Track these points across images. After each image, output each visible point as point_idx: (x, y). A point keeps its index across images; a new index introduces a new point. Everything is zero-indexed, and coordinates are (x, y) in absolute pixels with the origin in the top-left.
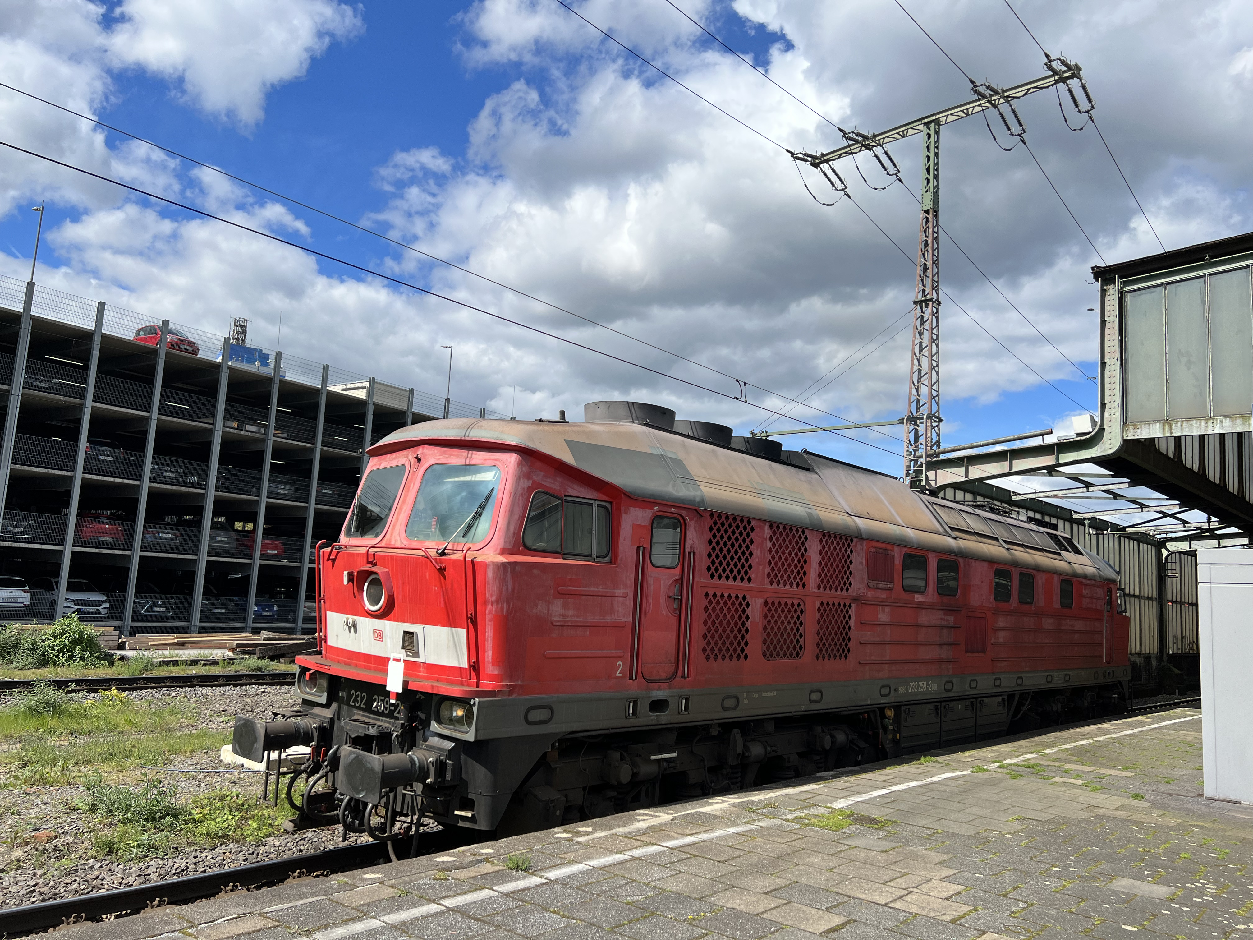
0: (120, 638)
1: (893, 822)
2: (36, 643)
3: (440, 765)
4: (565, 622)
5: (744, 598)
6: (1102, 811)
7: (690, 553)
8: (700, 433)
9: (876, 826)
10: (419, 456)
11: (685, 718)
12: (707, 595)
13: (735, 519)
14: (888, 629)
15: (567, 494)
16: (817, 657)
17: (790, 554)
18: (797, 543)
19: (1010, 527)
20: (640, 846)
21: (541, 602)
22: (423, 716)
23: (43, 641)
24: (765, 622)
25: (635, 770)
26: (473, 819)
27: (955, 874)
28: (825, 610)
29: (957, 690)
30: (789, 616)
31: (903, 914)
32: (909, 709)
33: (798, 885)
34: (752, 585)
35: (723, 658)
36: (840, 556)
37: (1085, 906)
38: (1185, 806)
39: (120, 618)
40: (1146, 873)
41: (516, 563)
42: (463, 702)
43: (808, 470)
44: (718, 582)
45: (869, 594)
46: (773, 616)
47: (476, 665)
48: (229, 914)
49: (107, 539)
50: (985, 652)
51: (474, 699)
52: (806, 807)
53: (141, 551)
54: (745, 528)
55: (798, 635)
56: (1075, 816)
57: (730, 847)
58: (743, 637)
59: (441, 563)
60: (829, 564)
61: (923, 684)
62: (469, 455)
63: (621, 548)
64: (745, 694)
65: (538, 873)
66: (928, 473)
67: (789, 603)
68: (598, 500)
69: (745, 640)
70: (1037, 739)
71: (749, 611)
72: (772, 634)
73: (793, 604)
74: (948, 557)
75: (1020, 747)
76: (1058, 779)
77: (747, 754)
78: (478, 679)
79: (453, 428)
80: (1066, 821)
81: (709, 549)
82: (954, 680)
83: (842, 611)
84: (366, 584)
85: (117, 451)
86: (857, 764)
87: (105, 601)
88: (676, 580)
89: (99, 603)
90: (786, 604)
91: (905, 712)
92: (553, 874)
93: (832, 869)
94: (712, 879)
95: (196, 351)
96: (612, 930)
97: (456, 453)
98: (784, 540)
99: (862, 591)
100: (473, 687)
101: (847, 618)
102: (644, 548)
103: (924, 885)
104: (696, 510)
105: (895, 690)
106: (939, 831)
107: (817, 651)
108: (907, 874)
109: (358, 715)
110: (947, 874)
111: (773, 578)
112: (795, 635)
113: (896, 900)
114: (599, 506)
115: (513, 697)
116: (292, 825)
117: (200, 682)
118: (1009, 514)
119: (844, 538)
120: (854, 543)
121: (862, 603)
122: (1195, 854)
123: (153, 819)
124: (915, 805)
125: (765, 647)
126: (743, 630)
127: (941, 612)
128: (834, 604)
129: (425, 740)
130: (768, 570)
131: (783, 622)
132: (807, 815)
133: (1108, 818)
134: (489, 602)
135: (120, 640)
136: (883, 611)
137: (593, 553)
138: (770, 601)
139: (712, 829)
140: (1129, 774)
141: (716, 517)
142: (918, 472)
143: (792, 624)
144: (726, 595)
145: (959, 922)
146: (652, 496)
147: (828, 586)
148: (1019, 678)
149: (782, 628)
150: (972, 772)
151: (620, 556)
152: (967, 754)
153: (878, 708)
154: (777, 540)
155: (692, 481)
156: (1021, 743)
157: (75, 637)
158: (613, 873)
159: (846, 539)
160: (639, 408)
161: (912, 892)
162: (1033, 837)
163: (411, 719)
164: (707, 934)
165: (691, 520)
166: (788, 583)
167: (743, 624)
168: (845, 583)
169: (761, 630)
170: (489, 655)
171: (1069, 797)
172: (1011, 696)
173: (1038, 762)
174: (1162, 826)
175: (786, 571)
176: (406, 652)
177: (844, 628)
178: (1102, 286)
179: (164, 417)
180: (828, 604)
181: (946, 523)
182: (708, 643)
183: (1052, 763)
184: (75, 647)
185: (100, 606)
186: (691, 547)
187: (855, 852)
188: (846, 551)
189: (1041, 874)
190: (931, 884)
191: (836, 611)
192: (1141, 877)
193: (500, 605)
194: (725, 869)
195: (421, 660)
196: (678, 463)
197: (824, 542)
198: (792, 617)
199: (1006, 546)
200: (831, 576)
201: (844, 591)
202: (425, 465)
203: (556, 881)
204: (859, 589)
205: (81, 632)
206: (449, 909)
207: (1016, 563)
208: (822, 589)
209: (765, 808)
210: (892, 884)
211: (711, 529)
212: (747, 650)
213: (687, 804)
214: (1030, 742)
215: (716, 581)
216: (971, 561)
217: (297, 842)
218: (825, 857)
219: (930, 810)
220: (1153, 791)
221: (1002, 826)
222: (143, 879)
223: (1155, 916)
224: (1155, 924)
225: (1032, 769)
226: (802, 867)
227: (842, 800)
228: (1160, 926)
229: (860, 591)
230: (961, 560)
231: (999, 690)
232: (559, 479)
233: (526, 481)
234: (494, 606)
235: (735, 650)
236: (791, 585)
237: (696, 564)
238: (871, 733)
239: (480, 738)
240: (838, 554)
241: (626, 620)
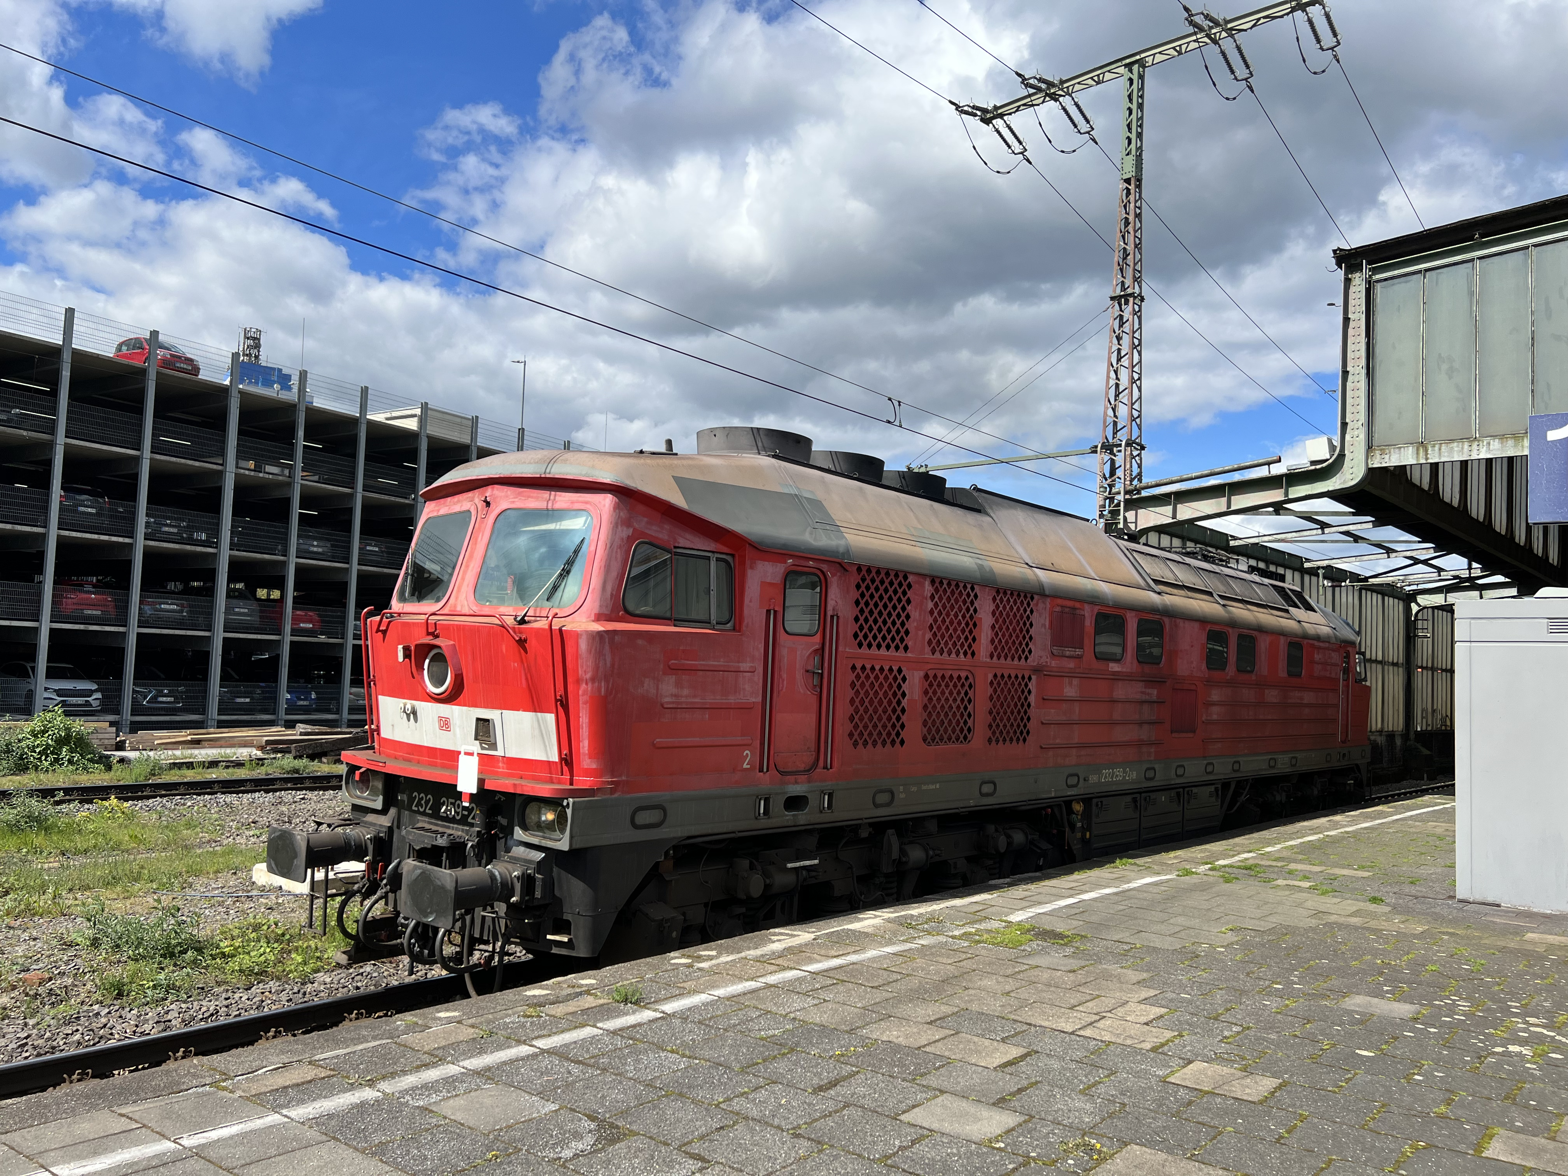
0: (118, 736)
1: (1082, 936)
2: (10, 743)
3: (528, 881)
4: (679, 703)
5: (900, 671)
6: (1333, 918)
7: (832, 617)
8: (842, 467)
9: (1062, 942)
10: (488, 499)
11: (827, 817)
12: (854, 668)
13: (887, 574)
14: (1077, 706)
15: (677, 545)
16: (990, 741)
17: (956, 616)
18: (965, 602)
19: (1228, 579)
20: (776, 972)
21: (647, 679)
22: (504, 821)
23: (20, 741)
24: (926, 700)
25: (768, 881)
26: (569, 945)
27: (1156, 995)
28: (999, 684)
29: (1160, 778)
30: (955, 692)
31: (1094, 1042)
32: (1102, 802)
33: (968, 1012)
34: (909, 655)
35: (875, 744)
36: (1018, 617)
37: (1311, 1028)
38: (1433, 910)
39: (117, 712)
40: (1385, 988)
41: (615, 632)
42: (553, 803)
43: (978, 511)
44: (868, 651)
45: (1054, 663)
46: (935, 693)
47: (568, 758)
48: (273, 1064)
49: (94, 612)
50: (1194, 732)
51: (567, 799)
52: (977, 921)
53: (139, 627)
54: (900, 585)
55: (966, 714)
56: (1301, 924)
57: (885, 969)
58: (898, 719)
59: (520, 633)
60: (1004, 627)
61: (1119, 772)
62: (552, 497)
63: (746, 612)
64: (901, 787)
65: (652, 1006)
66: (1126, 514)
67: (955, 676)
68: (717, 552)
69: (900, 722)
70: (1255, 835)
71: (905, 687)
72: (934, 714)
73: (959, 678)
74: (1151, 617)
75: (1236, 845)
76: (1280, 882)
77: (904, 859)
78: (572, 775)
79: (530, 463)
80: (1290, 930)
81: (856, 611)
82: (1157, 766)
83: (1020, 684)
84: (427, 661)
85: (100, 500)
86: (1038, 869)
87: (96, 691)
88: (816, 651)
89: (89, 693)
90: (951, 677)
91: (1097, 805)
92: (669, 1007)
93: (1009, 992)
94: (864, 1008)
95: (196, 370)
96: (744, 1070)
97: (535, 495)
98: (949, 599)
99: (1044, 660)
100: (566, 784)
101: (1026, 693)
102: (775, 612)
103: (1119, 1009)
104: (839, 564)
105: (1085, 780)
106: (1138, 946)
107: (990, 734)
108: (1099, 996)
109: (423, 822)
110: (1147, 996)
111: (935, 646)
112: (962, 715)
113: (1085, 1027)
114: (718, 560)
115: (616, 795)
116: (345, 957)
117: (223, 788)
118: (1225, 563)
119: (1022, 595)
120: (1035, 601)
121: (1045, 675)
122: (1444, 966)
123: (172, 955)
124: (1108, 915)
125: (925, 730)
126: (899, 709)
127: (1141, 684)
128: (1010, 676)
129: (508, 850)
130: (929, 635)
131: (947, 699)
132: (978, 930)
133: (1340, 926)
134: (582, 680)
135: (118, 739)
136: (1071, 684)
137: (712, 618)
138: (931, 674)
139: (863, 950)
140: (1366, 874)
141: (864, 572)
142: (1115, 513)
143: (959, 702)
144: (877, 667)
145: (1160, 1050)
146: (785, 546)
147: (1003, 655)
148: (1235, 762)
149: (947, 707)
150: (1178, 876)
151: (746, 622)
152: (1172, 854)
153: (1064, 801)
154: (940, 599)
155: (834, 527)
156: (1237, 840)
157: (61, 735)
158: (743, 1004)
159: (1025, 597)
160: (767, 435)
161: (1105, 1017)
162: (1250, 950)
163: (489, 825)
164: (858, 1072)
165: (833, 575)
166: (954, 651)
167: (899, 703)
168: (1023, 651)
169: (920, 709)
170: (584, 745)
171: (1294, 902)
172: (1226, 785)
173: (1257, 862)
174: (1405, 934)
175: (951, 636)
176: (481, 744)
177: (1022, 705)
178: (1346, 274)
179: (158, 457)
180: (1002, 676)
181: (1149, 575)
182: (856, 727)
183: (1274, 863)
184: (61, 748)
185: (90, 696)
186: (834, 610)
187: (1036, 972)
188: (1025, 611)
189: (1259, 992)
190: (1127, 1008)
191: (1013, 684)
192: (1378, 994)
193: (596, 684)
194: (879, 996)
195: (499, 753)
196: (817, 504)
197: (998, 601)
198: (959, 693)
199: (1222, 602)
200: (1007, 643)
201: (1023, 660)
202: (495, 510)
203: (673, 1015)
204: (1041, 657)
205: (68, 729)
206: (543, 1051)
207: (1233, 623)
208: (995, 658)
209: (926, 923)
210: (1080, 1008)
211: (858, 587)
212: (903, 734)
213: (832, 920)
214: (1249, 839)
215: (864, 650)
216: (1178, 621)
217: (353, 978)
218: (1000, 979)
219: (1127, 921)
220: (1395, 893)
221: (1213, 938)
222: (162, 1026)
223: (1396, 1038)
224: (1396, 1048)
225: (1248, 868)
226: (971, 992)
227: (1020, 912)
228: (1402, 1051)
229: (1042, 660)
230: (1166, 620)
231: (1211, 777)
232: (667, 527)
233: (625, 529)
234: (590, 685)
235: (889, 734)
236: (958, 654)
237: (840, 630)
238: (1055, 832)
239: (576, 846)
240: (1015, 614)
241: (754, 700)
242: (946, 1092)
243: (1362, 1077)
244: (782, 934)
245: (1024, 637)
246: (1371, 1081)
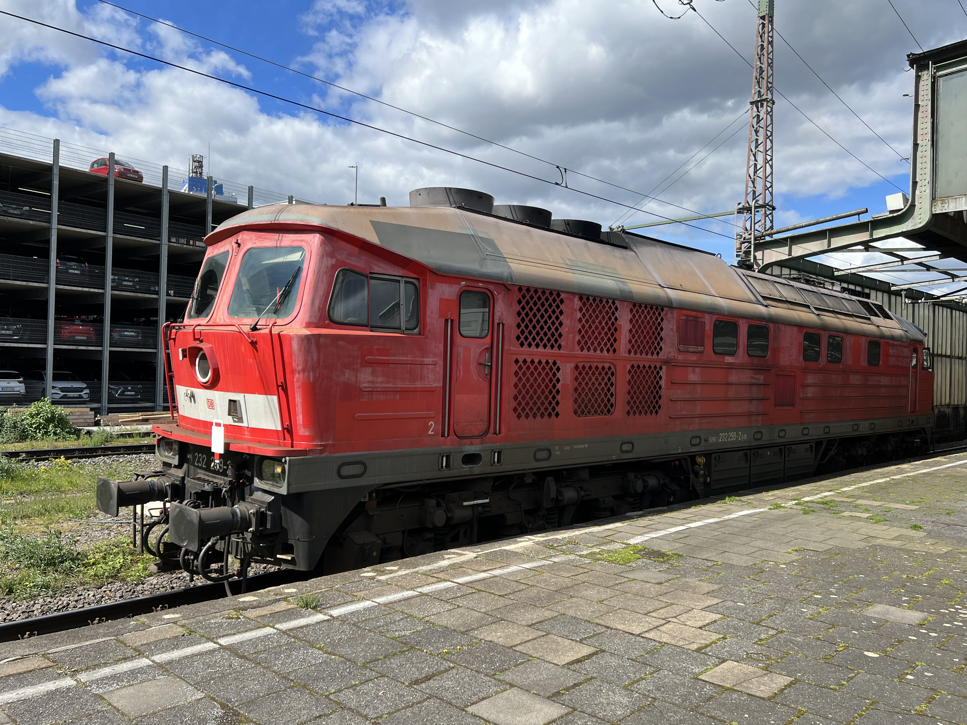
0: (96, 417)
1: (679, 556)
2: (16, 422)
3: (261, 516)
4: (374, 388)
5: (555, 363)
6: (878, 542)
7: (499, 324)
8: (519, 216)
9: (662, 560)
10: (239, 242)
11: (497, 469)
12: (517, 361)
13: (544, 292)
14: (699, 388)
15: (372, 271)
16: (628, 413)
17: (600, 323)
18: (607, 313)
19: (823, 296)
20: (433, 583)
21: (348, 370)
22: (249, 473)
23: (23, 420)
24: (576, 384)
25: (449, 515)
26: (292, 562)
27: (718, 604)
28: (636, 372)
29: (766, 439)
30: (600, 379)
31: (653, 643)
32: (719, 456)
33: (564, 616)
34: (562, 351)
35: (535, 416)
36: (651, 324)
37: (833, 632)
38: (959, 535)
39: (99, 401)
40: (904, 598)
41: (319, 336)
42: (277, 460)
43: (625, 248)
44: (528, 349)
45: (680, 357)
46: (583, 379)
47: (289, 428)
48: (14, 656)
49: (82, 338)
50: (793, 405)
51: (285, 457)
52: (604, 543)
53: (110, 347)
54: (554, 300)
55: (609, 394)
56: (852, 546)
57: (517, 581)
58: (554, 398)
59: (253, 337)
60: (640, 331)
61: (733, 436)
62: (280, 238)
63: (428, 320)
64: (557, 448)
65: (326, 611)
66: (756, 254)
67: (600, 366)
68: (406, 277)
69: (556, 400)
70: (838, 479)
71: (559, 375)
72: (583, 395)
73: (603, 368)
74: (758, 323)
75: (821, 486)
76: (846, 514)
77: (560, 498)
78: (292, 440)
79: (267, 214)
80: (840, 551)
81: (519, 320)
82: (763, 431)
83: (653, 372)
84: (198, 359)
85: (83, 265)
86: (669, 504)
87: (86, 388)
88: (487, 349)
89: (81, 390)
90: (597, 368)
91: (715, 459)
92: (335, 612)
93: (603, 601)
94: (485, 613)
95: (141, 178)
96: (365, 666)
97: (269, 237)
98: (594, 311)
99: (672, 354)
100: (289, 447)
101: (658, 378)
102: (452, 321)
103: (683, 615)
104: (504, 285)
105: (705, 440)
106: (719, 563)
107: (628, 408)
108: (672, 604)
109: (201, 474)
110: (710, 604)
111: (583, 345)
112: (606, 395)
113: (651, 630)
114: (406, 282)
115: (325, 455)
116: (156, 567)
117: (149, 450)
118: (821, 284)
119: (654, 307)
120: (664, 312)
121: (673, 365)
122: (956, 580)
123: (55, 564)
124: (705, 539)
125: (576, 406)
126: (554, 391)
127: (751, 371)
128: (644, 367)
129: (251, 494)
130: (578, 337)
131: (593, 384)
132: (602, 550)
133: (882, 547)
134: (296, 371)
135: (96, 419)
136: (694, 372)
137: (402, 325)
138: (580, 365)
139: (508, 565)
140: (914, 507)
141: (524, 291)
142: (747, 253)
143: (603, 385)
144: (536, 361)
145: (703, 651)
146: (459, 272)
147: (639, 351)
148: (826, 427)
149: (593, 389)
150: (770, 509)
151: (428, 328)
152: (771, 493)
153: (689, 456)
154: (587, 310)
155: (501, 258)
156: (823, 483)
157: (48, 417)
158: (394, 609)
159: (657, 309)
160: (456, 193)
161: (670, 621)
162: (805, 567)
163: (238, 476)
164: (453, 668)
165: (499, 294)
166: (599, 349)
167: (554, 386)
168: (655, 348)
169: (571, 389)
170: (300, 418)
171: (852, 529)
172: (819, 443)
173: (833, 499)
174: (932, 554)
175: (596, 338)
176: (233, 418)
177: (655, 387)
178: (917, 72)
179: (118, 236)
180: (638, 366)
181: (759, 293)
182: (519, 404)
183: (846, 500)
184: (49, 425)
185: (82, 392)
186: (500, 319)
187: (632, 584)
188: (657, 319)
189: (801, 601)
190: (690, 614)
191: (647, 372)
192: (897, 603)
193: (306, 374)
194: (501, 602)
195: (245, 424)
196: (490, 242)
197: (634, 312)
198: (603, 379)
199: (816, 312)
200: (642, 342)
201: (655, 354)
202: (244, 249)
203: (337, 618)
204: (670, 352)
205: (52, 413)
206: (222, 647)
207: (825, 328)
208: (632, 353)
209: (565, 545)
210: (654, 614)
211: (519, 302)
212: (558, 409)
213: (496, 543)
214: (832, 482)
215: (526, 348)
216: (780, 326)
217: (171, 581)
218: (602, 589)
219: (718, 544)
220: (933, 522)
221: (780, 557)
222: (26, 615)
223: (900, 642)
224: (898, 650)
225: (826, 505)
226: (575, 600)
227: (639, 537)
228: (902, 653)
229: (670, 355)
230: (771, 325)
231: (807, 438)
232: (364, 258)
233: (330, 259)
234: (301, 375)
235: (546, 409)
236: (602, 350)
237: (505, 333)
238: (682, 477)
239: (294, 491)
240: (648, 322)
241: (436, 385)
242: (515, 686)
243: (863, 676)
244: (454, 553)
245: (656, 338)
246: (868, 681)
